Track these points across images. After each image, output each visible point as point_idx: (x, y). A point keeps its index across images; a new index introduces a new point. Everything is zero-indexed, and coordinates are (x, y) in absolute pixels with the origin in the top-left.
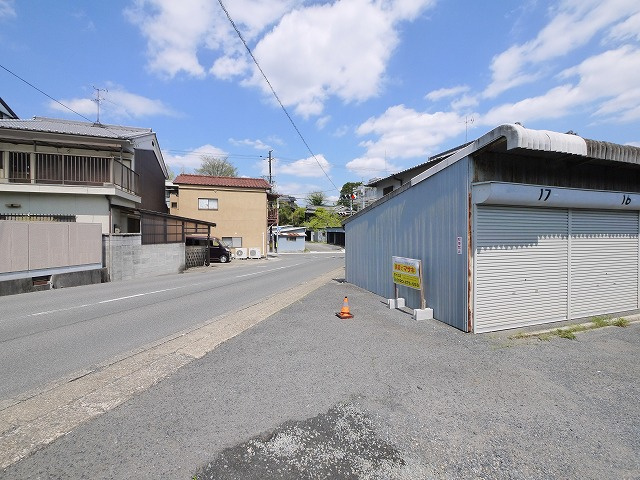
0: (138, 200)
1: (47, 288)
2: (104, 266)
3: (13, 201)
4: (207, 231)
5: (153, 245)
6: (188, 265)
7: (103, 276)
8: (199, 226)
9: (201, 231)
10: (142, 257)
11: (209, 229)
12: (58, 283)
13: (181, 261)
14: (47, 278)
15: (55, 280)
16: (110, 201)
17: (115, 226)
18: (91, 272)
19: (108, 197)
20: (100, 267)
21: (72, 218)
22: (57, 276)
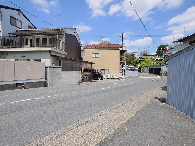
0: (66, 54)
1: (21, 88)
2: (46, 79)
3: (24, 55)
4: (91, 66)
5: (66, 72)
6: (82, 81)
7: (45, 84)
8: (87, 64)
9: (88, 66)
10: (61, 77)
11: (92, 65)
12: (26, 86)
13: (79, 79)
14: (23, 84)
15: (25, 85)
16: (51, 53)
17: (53, 64)
18: (40, 82)
19: (50, 51)
20: (44, 80)
21: (39, 61)
22: (26, 83)
